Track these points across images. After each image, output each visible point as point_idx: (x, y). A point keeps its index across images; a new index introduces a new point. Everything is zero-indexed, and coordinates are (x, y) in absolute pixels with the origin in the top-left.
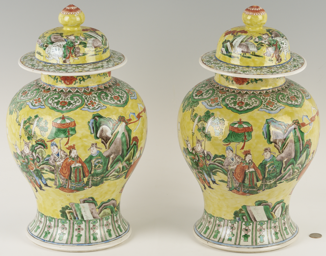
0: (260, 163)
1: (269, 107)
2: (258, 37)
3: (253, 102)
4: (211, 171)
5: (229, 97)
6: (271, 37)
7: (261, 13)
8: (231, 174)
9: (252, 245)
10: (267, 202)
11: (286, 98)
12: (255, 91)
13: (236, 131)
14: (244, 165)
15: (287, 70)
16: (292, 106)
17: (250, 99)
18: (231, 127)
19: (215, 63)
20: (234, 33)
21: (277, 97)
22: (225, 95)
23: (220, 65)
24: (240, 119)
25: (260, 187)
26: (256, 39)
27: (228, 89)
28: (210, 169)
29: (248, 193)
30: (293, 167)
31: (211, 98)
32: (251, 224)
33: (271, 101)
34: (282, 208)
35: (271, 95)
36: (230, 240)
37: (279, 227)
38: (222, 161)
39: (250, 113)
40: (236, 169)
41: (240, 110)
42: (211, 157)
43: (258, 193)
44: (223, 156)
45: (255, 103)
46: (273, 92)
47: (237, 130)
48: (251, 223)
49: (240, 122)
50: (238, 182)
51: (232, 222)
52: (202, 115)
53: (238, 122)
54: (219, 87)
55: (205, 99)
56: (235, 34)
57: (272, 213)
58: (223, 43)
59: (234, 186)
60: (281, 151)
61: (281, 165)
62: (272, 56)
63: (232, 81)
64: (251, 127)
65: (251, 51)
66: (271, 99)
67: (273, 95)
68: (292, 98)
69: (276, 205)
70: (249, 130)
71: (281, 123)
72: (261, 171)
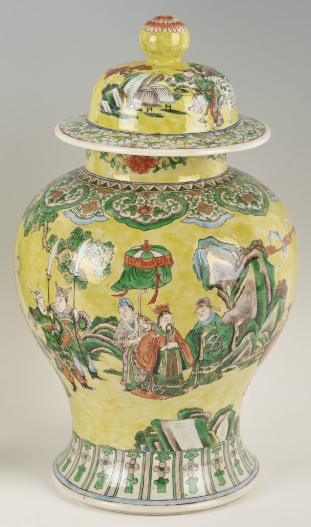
0: (189, 330)
1: (203, 214)
2: (174, 76)
3: (170, 206)
4: (88, 352)
5: (119, 198)
6: (201, 75)
7: (177, 29)
8: (131, 356)
9: (175, 499)
10: (202, 411)
11: (234, 197)
12: (171, 185)
13: (138, 266)
14: (157, 336)
15: (236, 139)
16: (247, 212)
17: (164, 200)
18: (127, 257)
19: (90, 132)
20: (125, 71)
21: (217, 196)
22: (112, 196)
23: (100, 135)
24: (146, 242)
25: (190, 381)
26: (171, 78)
27: (117, 183)
28: (86, 347)
29: (164, 394)
30: (254, 338)
31: (83, 203)
32: (169, 456)
33: (206, 202)
34: (230, 421)
35: (203, 191)
36: (129, 490)
37: (225, 459)
38: (111, 330)
39: (165, 229)
40: (141, 345)
41: (145, 222)
42: (88, 323)
43: (184, 393)
44: (112, 320)
45: (175, 208)
46: (206, 186)
47: (140, 263)
48: (171, 456)
49: (146, 248)
50: (144, 372)
51: (131, 454)
52: (65, 238)
53: (142, 247)
54: (96, 181)
55: (70, 205)
56: (127, 72)
57: (211, 432)
58: (104, 92)
59: (136, 381)
60: (231, 305)
61: (230, 334)
62: (204, 112)
63: (124, 168)
64: (168, 257)
65: (162, 102)
66: (206, 199)
67: (207, 192)
68: (245, 197)
69: (219, 417)
70: (165, 262)
71: (230, 246)
72: (192, 348)
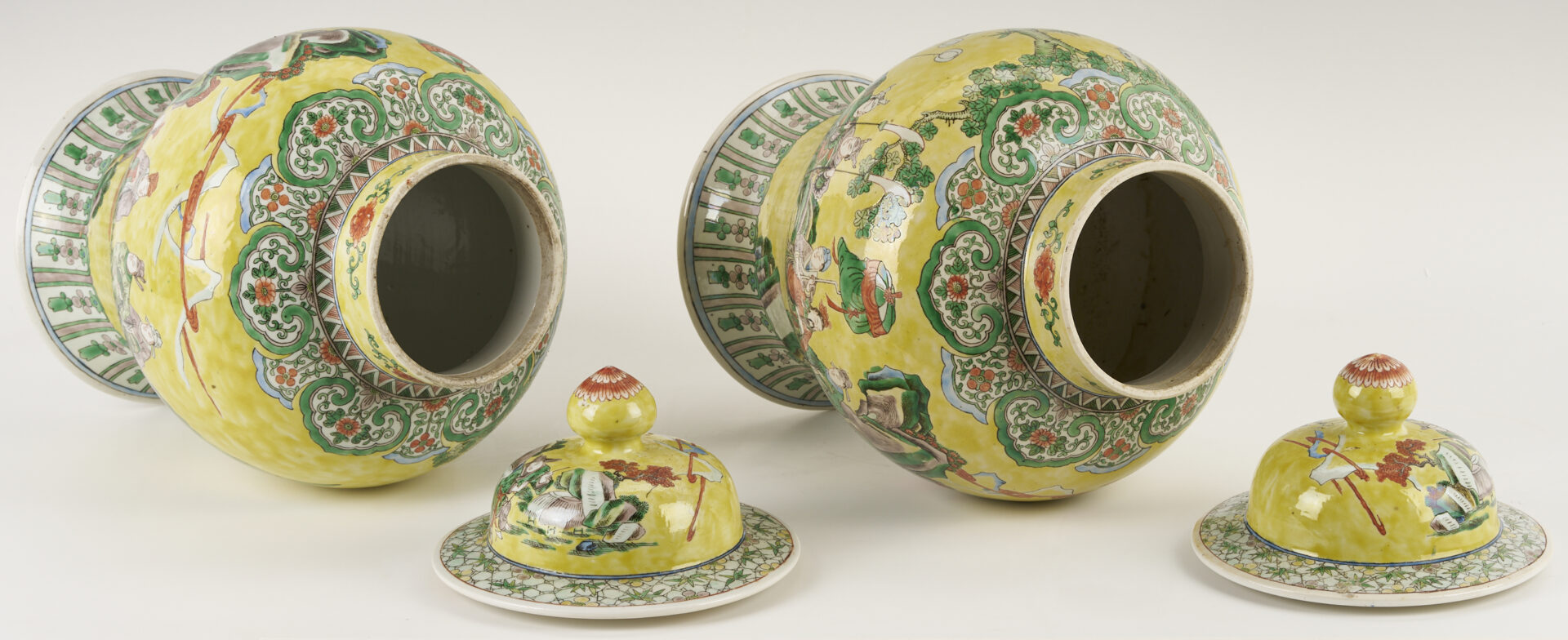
1: (968, 378)
3: (972, 326)
5: (987, 241)
16: (1006, 442)
17: (985, 314)
22: (994, 228)
27: (1027, 231)
31: (985, 180)
33: (997, 379)
41: (933, 291)
45: (969, 334)
46: (1042, 375)
49: (891, 296)
52: (923, 156)
54: (1041, 193)
55: (987, 156)
66: (1006, 378)
